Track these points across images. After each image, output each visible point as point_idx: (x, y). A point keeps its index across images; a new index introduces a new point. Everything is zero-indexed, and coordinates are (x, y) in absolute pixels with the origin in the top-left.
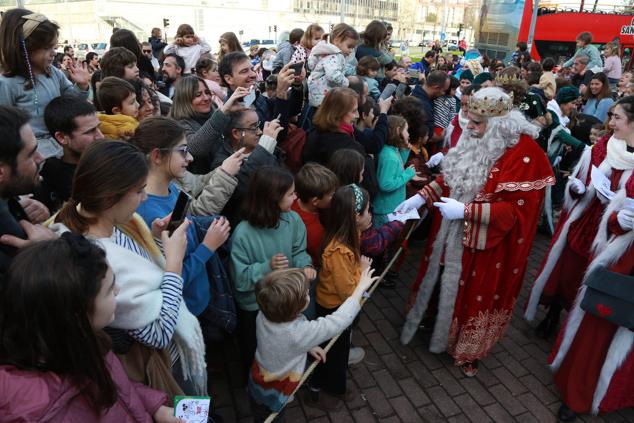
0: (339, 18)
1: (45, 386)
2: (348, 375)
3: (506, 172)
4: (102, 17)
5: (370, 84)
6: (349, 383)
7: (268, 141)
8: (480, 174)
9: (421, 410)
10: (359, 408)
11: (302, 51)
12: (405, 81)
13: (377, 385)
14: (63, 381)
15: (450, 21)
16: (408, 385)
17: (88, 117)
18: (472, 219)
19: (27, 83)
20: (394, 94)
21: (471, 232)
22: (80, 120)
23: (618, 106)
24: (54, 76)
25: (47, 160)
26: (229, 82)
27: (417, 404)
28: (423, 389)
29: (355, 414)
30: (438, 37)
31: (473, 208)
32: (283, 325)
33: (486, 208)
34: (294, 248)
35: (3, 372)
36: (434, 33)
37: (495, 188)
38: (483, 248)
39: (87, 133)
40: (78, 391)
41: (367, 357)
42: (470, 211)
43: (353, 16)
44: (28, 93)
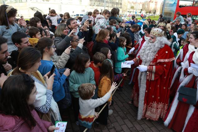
0: (104, 7)
1: (14, 119)
2: (108, 118)
3: (160, 56)
4: (30, 7)
5: (113, 28)
6: (108, 121)
7: (80, 45)
8: (152, 55)
9: (131, 129)
10: (111, 129)
11: (93, 18)
12: (125, 27)
13: (117, 121)
14: (19, 118)
15: (138, 8)
16: (127, 121)
17: (25, 38)
18: (150, 71)
19: (7, 27)
20: (121, 31)
21: (150, 75)
22: (23, 39)
23: (191, 35)
24: (15, 25)
25: (13, 51)
26: (70, 27)
27: (129, 127)
28: (131, 122)
29: (110, 130)
30: (134, 13)
31: (150, 67)
32: (86, 100)
33: (154, 67)
34: (90, 79)
35: (1, 115)
36: (133, 12)
37: (157, 61)
38: (153, 80)
39: (25, 43)
40: (24, 121)
41: (114, 112)
42: (149, 68)
43: (108, 7)
44: (7, 30)
